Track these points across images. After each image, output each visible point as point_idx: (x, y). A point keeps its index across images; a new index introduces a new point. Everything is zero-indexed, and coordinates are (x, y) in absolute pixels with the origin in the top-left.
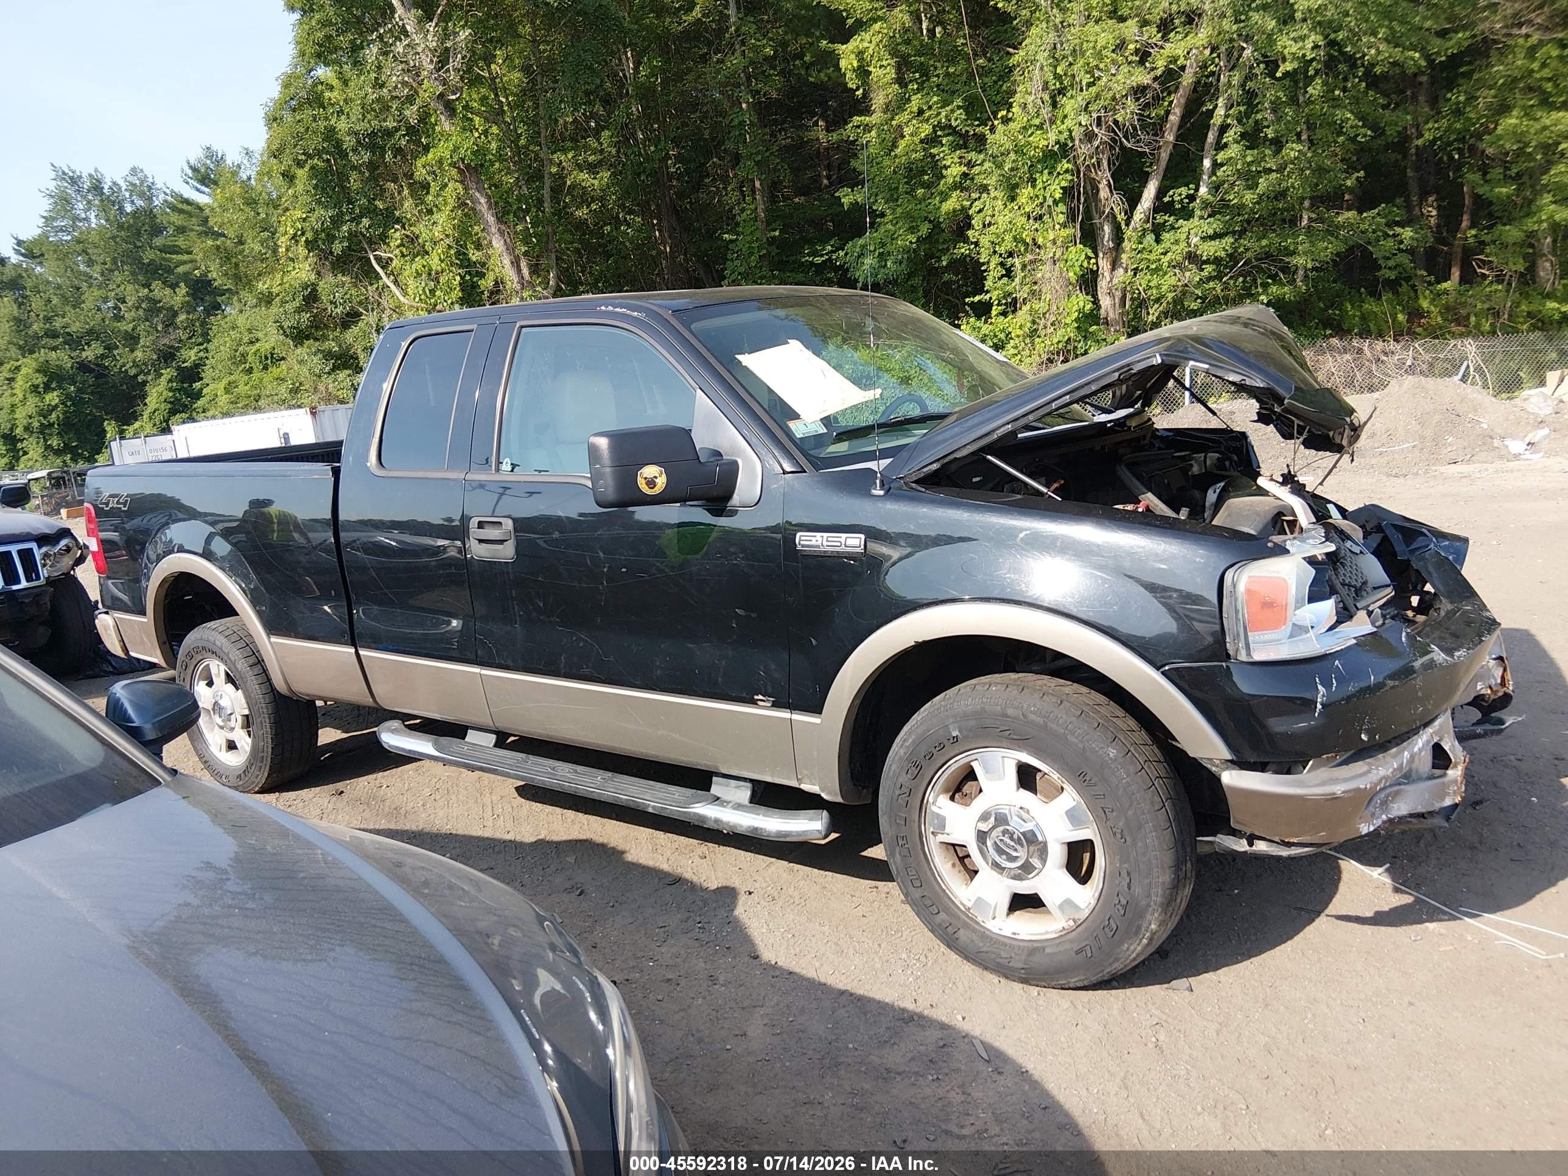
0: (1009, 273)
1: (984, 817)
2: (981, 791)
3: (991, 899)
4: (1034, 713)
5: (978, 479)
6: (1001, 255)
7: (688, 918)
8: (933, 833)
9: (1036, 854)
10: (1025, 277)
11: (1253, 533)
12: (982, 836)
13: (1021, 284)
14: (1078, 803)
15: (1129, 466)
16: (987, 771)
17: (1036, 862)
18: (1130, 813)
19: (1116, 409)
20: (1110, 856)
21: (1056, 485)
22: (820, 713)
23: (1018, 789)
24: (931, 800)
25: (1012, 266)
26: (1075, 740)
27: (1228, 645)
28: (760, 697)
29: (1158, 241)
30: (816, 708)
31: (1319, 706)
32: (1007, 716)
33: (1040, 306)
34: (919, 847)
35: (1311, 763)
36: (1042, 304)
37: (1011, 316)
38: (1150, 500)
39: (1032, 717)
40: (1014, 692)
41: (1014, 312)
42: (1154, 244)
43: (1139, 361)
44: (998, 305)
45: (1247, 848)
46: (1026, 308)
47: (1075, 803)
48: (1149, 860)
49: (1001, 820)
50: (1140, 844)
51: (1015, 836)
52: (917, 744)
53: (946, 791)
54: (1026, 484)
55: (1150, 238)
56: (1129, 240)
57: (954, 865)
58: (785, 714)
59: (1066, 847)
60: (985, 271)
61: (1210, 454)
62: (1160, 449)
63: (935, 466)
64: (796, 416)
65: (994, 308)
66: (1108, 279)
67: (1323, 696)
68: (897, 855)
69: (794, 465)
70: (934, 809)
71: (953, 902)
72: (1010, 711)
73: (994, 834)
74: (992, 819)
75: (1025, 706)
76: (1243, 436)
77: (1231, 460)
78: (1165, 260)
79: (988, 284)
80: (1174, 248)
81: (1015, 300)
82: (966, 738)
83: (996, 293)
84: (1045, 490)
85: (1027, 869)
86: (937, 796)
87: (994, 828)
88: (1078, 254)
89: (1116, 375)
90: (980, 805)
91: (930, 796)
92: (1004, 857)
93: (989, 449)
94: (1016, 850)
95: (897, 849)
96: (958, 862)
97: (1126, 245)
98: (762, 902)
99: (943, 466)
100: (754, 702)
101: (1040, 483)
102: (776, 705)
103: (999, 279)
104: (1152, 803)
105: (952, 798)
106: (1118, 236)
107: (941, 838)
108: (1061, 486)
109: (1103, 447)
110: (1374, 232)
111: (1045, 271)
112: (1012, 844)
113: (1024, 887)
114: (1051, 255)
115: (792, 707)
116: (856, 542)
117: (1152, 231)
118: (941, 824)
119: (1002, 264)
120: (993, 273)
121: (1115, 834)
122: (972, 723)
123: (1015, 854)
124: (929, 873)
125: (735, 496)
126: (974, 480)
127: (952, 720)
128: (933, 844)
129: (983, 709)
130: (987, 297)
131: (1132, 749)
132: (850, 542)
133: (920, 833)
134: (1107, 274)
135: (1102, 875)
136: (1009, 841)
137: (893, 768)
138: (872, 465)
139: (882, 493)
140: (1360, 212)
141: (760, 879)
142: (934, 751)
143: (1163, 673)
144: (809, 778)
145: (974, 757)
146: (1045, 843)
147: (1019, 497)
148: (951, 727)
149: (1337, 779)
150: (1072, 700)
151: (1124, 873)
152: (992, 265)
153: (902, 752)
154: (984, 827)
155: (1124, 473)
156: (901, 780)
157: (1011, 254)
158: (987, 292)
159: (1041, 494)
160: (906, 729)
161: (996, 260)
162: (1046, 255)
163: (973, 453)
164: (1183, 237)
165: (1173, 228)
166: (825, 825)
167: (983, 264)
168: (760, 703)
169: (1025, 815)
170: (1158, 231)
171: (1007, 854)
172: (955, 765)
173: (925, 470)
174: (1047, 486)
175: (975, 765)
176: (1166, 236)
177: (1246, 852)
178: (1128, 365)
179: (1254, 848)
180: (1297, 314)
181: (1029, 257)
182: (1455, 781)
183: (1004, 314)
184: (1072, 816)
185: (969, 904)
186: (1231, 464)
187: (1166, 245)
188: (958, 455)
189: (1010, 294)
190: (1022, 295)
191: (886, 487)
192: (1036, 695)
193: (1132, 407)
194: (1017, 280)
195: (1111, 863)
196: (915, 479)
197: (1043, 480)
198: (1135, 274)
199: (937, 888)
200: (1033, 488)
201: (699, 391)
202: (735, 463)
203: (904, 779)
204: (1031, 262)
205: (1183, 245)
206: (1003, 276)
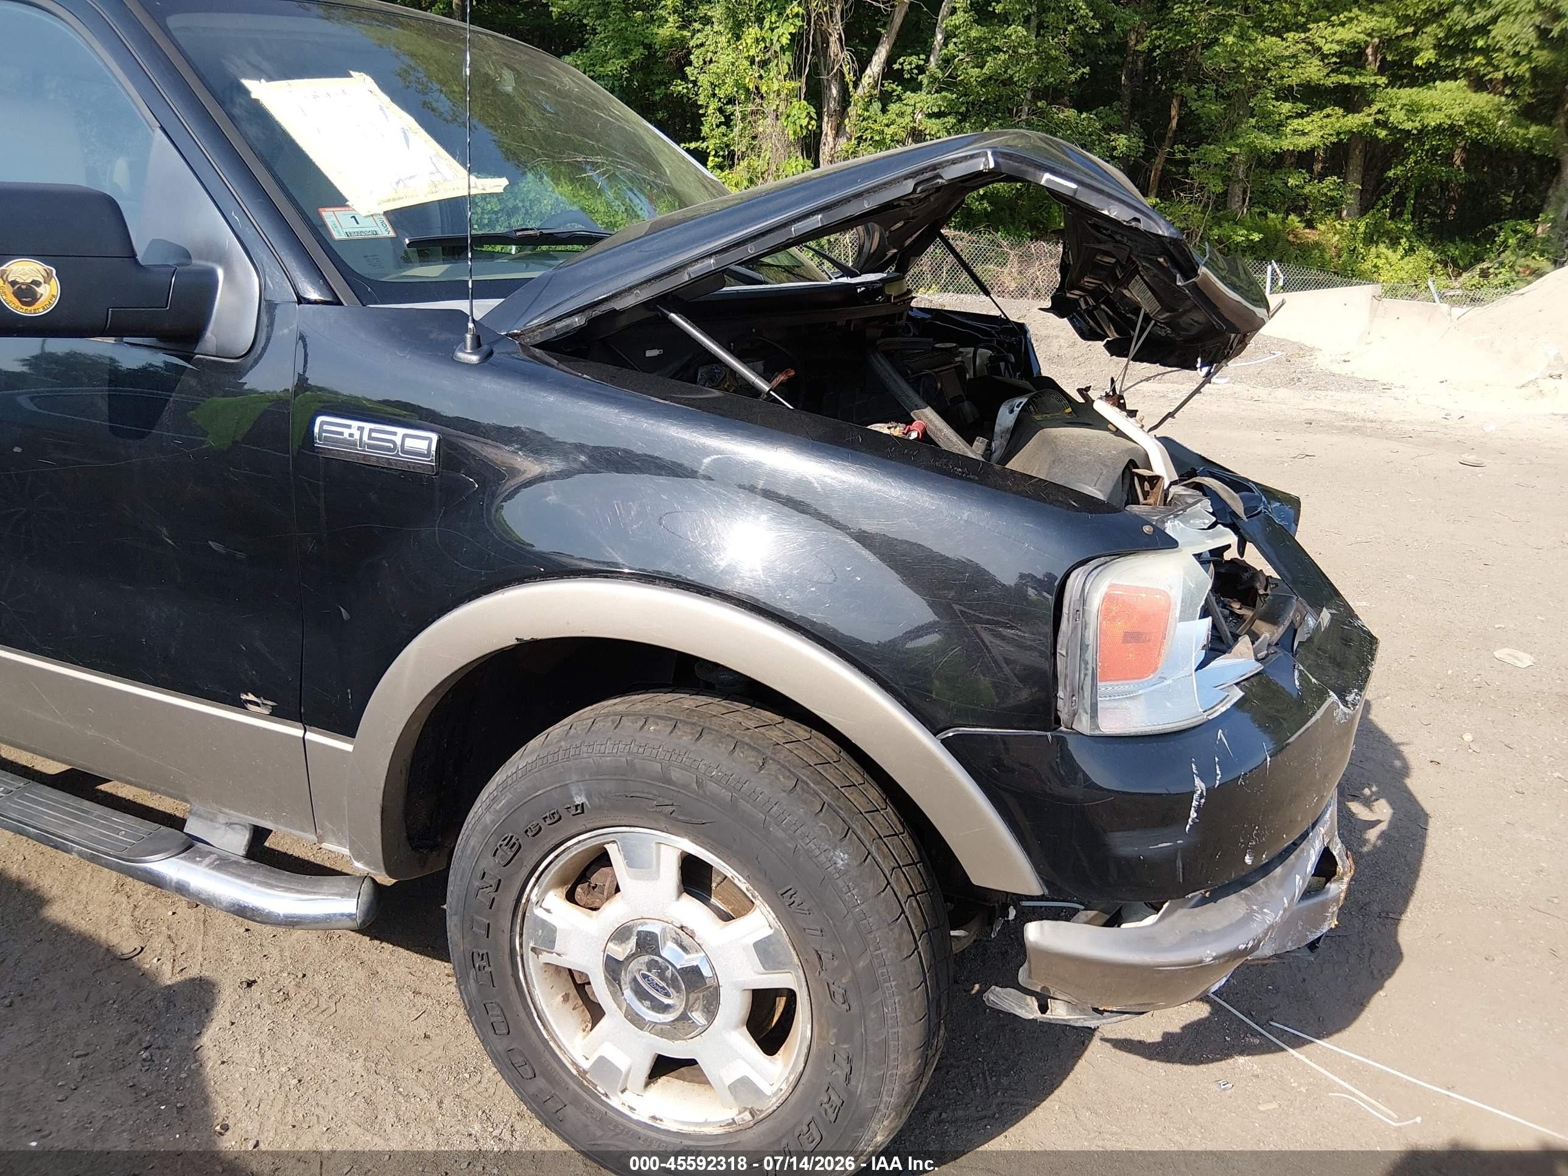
0: (728, 122)
1: (620, 934)
2: (618, 890)
3: (621, 1060)
4: (717, 782)
5: (654, 353)
6: (720, 99)
7: (131, 1036)
8: (533, 949)
9: (699, 1004)
10: (744, 128)
11: (1100, 496)
12: (613, 968)
13: (740, 136)
14: (777, 931)
15: (888, 355)
16: (630, 863)
17: (698, 1017)
18: (861, 964)
19: (862, 273)
20: (821, 1026)
21: (781, 378)
22: (354, 737)
23: (679, 895)
24: (534, 898)
25: (732, 114)
26: (781, 834)
27: (1060, 703)
28: (251, 697)
29: (884, 111)
30: (347, 727)
31: (1193, 814)
32: (669, 781)
33: (759, 164)
34: (509, 971)
35: (1166, 905)
36: (761, 162)
37: (727, 171)
38: (928, 419)
39: (712, 787)
40: (684, 737)
41: (731, 167)
42: (879, 113)
43: (954, 162)
44: (715, 156)
45: (1037, 1015)
46: (744, 164)
47: (770, 932)
48: (885, 1041)
49: (647, 943)
50: (873, 1015)
51: (668, 974)
52: (513, 810)
53: (561, 883)
54: (733, 372)
55: (877, 106)
56: (855, 105)
57: (566, 998)
58: (295, 731)
59: (747, 999)
60: (703, 115)
61: (981, 351)
62: (914, 336)
63: (578, 321)
64: (338, 200)
65: (711, 158)
66: (831, 144)
67: (1201, 796)
68: (472, 981)
69: (320, 290)
70: (539, 912)
71: (559, 1061)
72: (675, 774)
73: (634, 966)
74: (633, 941)
75: (702, 767)
76: (1020, 330)
77: (1007, 362)
78: (889, 131)
79: (705, 130)
80: (899, 120)
81: (732, 154)
82: (598, 809)
83: (713, 141)
84: (764, 386)
85: (682, 1025)
86: (545, 892)
87: (631, 957)
88: (801, 112)
89: (910, 185)
90: (614, 912)
91: (533, 894)
92: (648, 1003)
93: (672, 300)
94: (667, 995)
95: (472, 972)
96: (573, 992)
97: (852, 111)
98: (265, 1005)
99: (591, 322)
100: (241, 705)
101: (753, 370)
102: (277, 713)
103: (718, 126)
104: (899, 948)
105: (571, 897)
106: (845, 100)
107: (545, 958)
108: (790, 380)
109: (849, 322)
110: (1090, 135)
111: (764, 125)
112: (663, 984)
113: (675, 1050)
114: (774, 107)
115: (307, 721)
116: (422, 445)
117: (879, 99)
118: (548, 937)
119: (721, 110)
120: (711, 119)
121: (832, 995)
122: (609, 786)
123: (666, 1001)
124: (522, 1014)
125: (209, 334)
126: (650, 353)
127: (575, 778)
128: (533, 966)
129: (630, 764)
130: (704, 145)
131: (873, 850)
132: (410, 443)
133: (512, 949)
134: (830, 139)
135: (805, 1051)
136: (657, 980)
137: (472, 843)
138: (462, 305)
139: (475, 359)
140: (1080, 112)
141: (275, 953)
142: (543, 825)
143: (944, 742)
144: (334, 834)
145: (610, 838)
146: (717, 988)
147: (716, 393)
148: (574, 790)
149: (1204, 933)
150: (781, 757)
151: (841, 1059)
152: (710, 111)
153: (488, 818)
154: (620, 952)
155: (883, 368)
156: (483, 865)
157: (731, 101)
158: (704, 139)
159: (755, 392)
160: (499, 777)
161: (714, 105)
162: (770, 107)
163: (646, 305)
164: (910, 109)
165: (899, 99)
166: (362, 907)
167: (701, 107)
168: (249, 706)
169: (687, 941)
170: (886, 99)
171: (652, 999)
172: (579, 845)
173: (558, 325)
174: (767, 378)
175: (612, 850)
176: (893, 108)
177: (1034, 1020)
178: (934, 167)
179: (1048, 1015)
180: (1008, 212)
181: (751, 107)
182: (1336, 899)
183: (721, 167)
184: (764, 951)
185: (586, 1065)
186: (1006, 367)
187: (891, 115)
188: (619, 305)
189: (727, 146)
190: (739, 148)
191: (485, 348)
192: (723, 747)
193: (882, 272)
194: (736, 130)
195: (820, 1037)
196: (539, 339)
197: (760, 365)
198: (859, 144)
199: (534, 1035)
200: (743, 378)
201: (159, 132)
202: (212, 275)
203: (488, 863)
204: (753, 113)
205: (908, 119)
206: (721, 123)
